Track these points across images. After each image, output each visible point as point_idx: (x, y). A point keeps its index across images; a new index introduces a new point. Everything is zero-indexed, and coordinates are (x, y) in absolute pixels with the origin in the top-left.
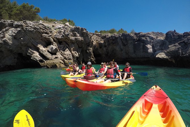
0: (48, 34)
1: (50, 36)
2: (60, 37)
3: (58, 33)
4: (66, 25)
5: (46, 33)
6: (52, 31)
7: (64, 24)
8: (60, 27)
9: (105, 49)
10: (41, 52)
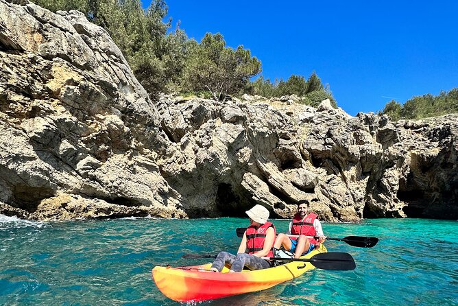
0: (289, 139)
1: (295, 143)
2: (320, 147)
3: (311, 134)
4: (321, 109)
5: (285, 137)
6: (296, 132)
7: (317, 105)
8: (311, 118)
9: (443, 175)
10: (277, 185)
